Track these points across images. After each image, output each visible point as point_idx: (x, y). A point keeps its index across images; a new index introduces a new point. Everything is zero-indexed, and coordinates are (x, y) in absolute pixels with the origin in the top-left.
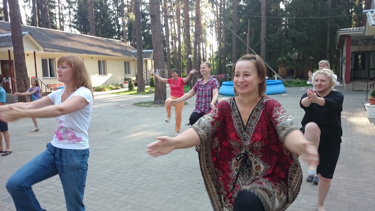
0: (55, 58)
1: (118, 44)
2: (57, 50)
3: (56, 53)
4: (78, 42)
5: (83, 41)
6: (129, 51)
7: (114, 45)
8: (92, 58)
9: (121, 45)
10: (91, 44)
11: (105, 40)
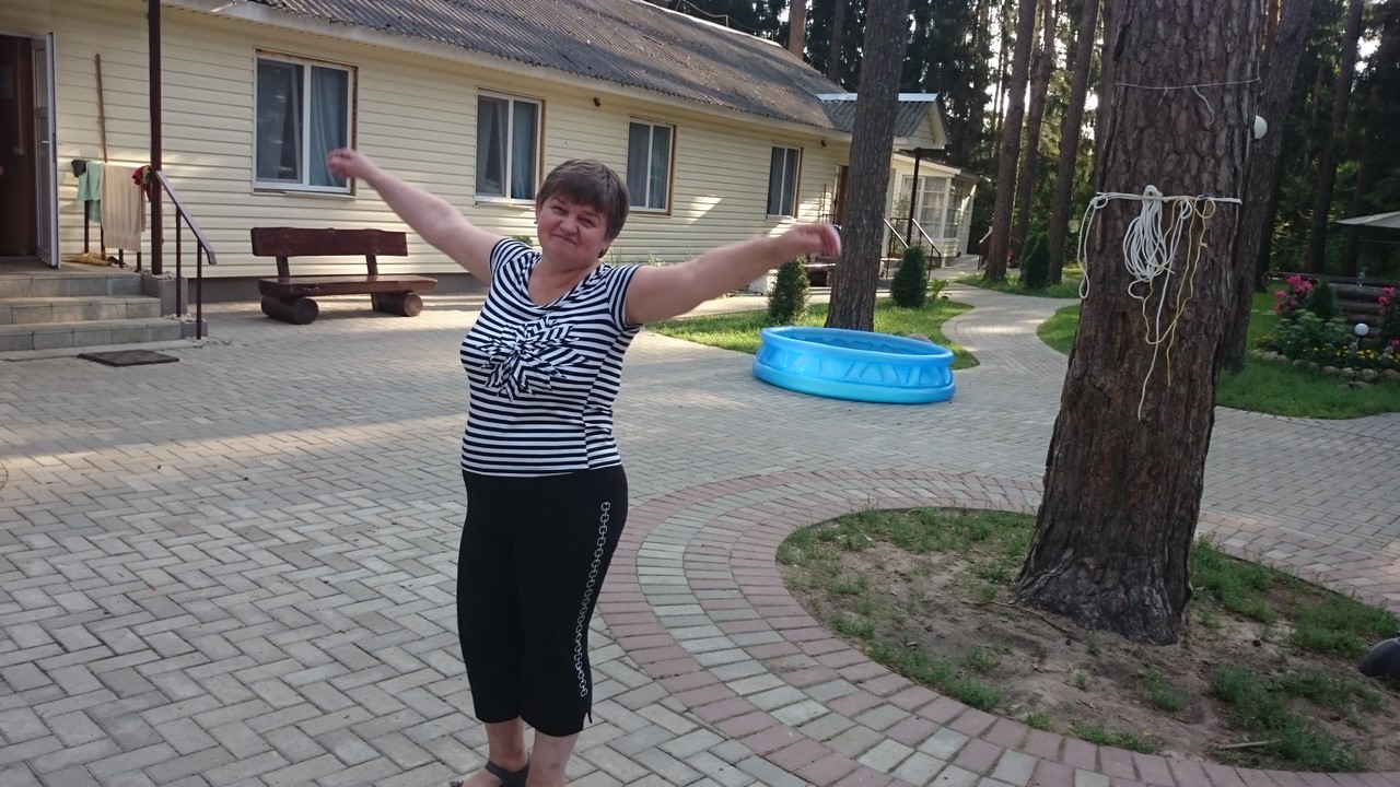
0: (355, 70)
8: (597, 103)
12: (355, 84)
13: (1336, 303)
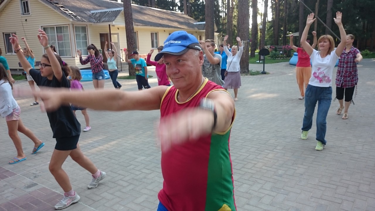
0: (137, 32)
1: (181, 16)
2: (140, 24)
3: (139, 27)
4: (152, 15)
5: (154, 15)
6: (191, 23)
7: (178, 18)
8: (165, 31)
9: (183, 18)
10: (161, 18)
11: (170, 13)
12: (138, 34)
13: (278, 49)
